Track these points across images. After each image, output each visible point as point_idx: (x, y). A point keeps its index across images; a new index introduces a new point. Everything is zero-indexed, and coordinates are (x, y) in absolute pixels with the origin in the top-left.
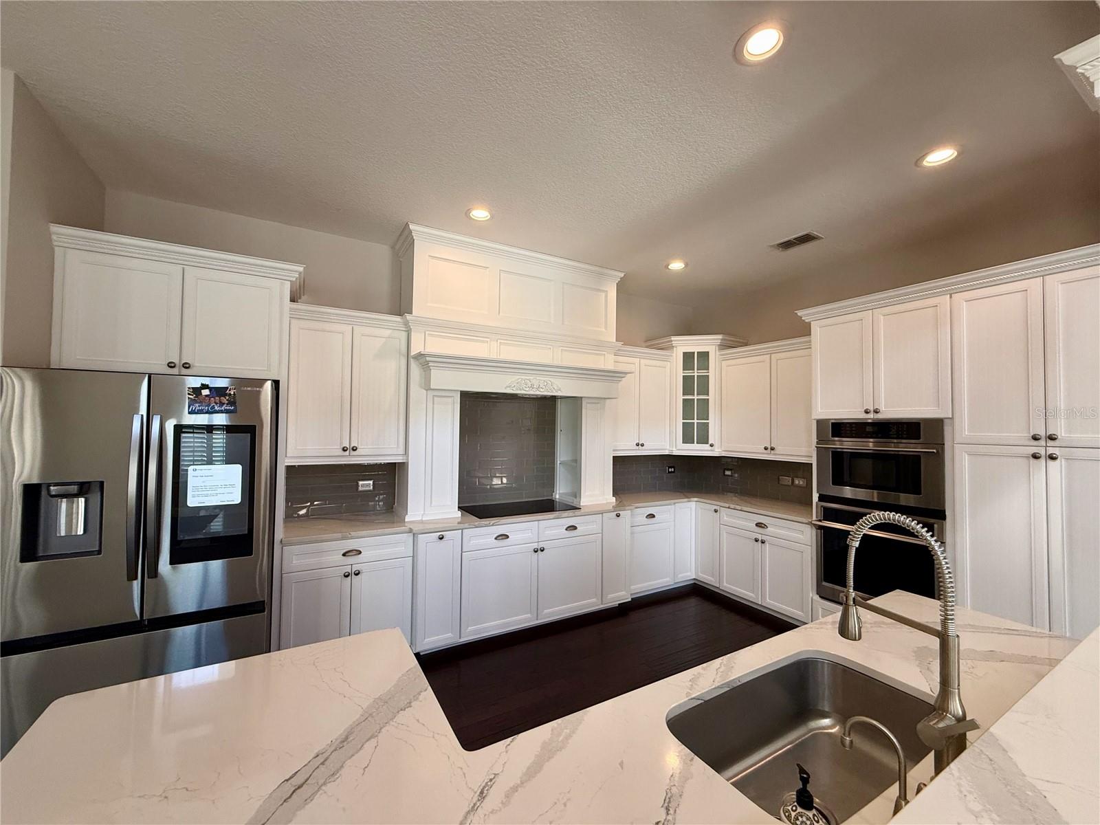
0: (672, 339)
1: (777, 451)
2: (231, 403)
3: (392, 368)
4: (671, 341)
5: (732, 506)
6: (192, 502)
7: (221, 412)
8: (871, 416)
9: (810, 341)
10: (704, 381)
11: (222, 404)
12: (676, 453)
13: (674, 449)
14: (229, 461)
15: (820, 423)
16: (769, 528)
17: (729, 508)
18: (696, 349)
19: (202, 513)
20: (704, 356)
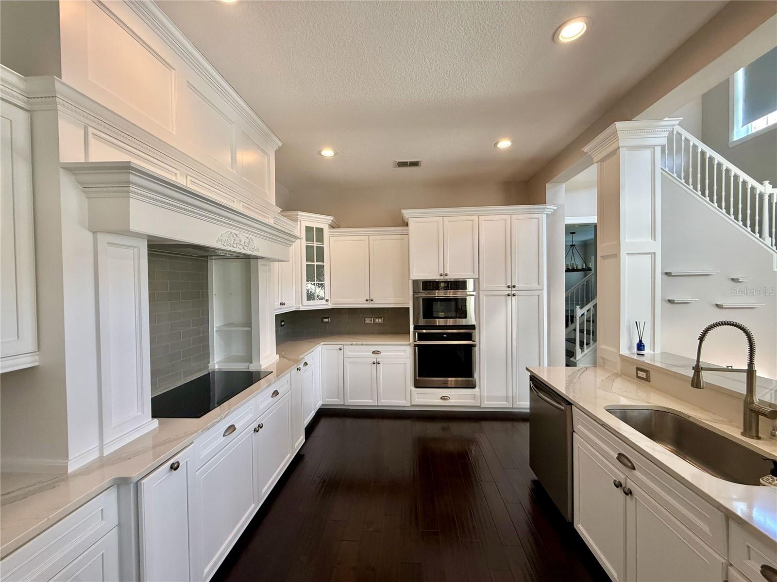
0: (299, 213)
1: (375, 301)
4: (298, 215)
5: (354, 343)
8: (442, 277)
9: (408, 230)
10: (320, 251)
12: (302, 309)
13: (300, 306)
15: (415, 282)
16: (382, 353)
17: (352, 345)
18: (315, 225)
20: (320, 231)
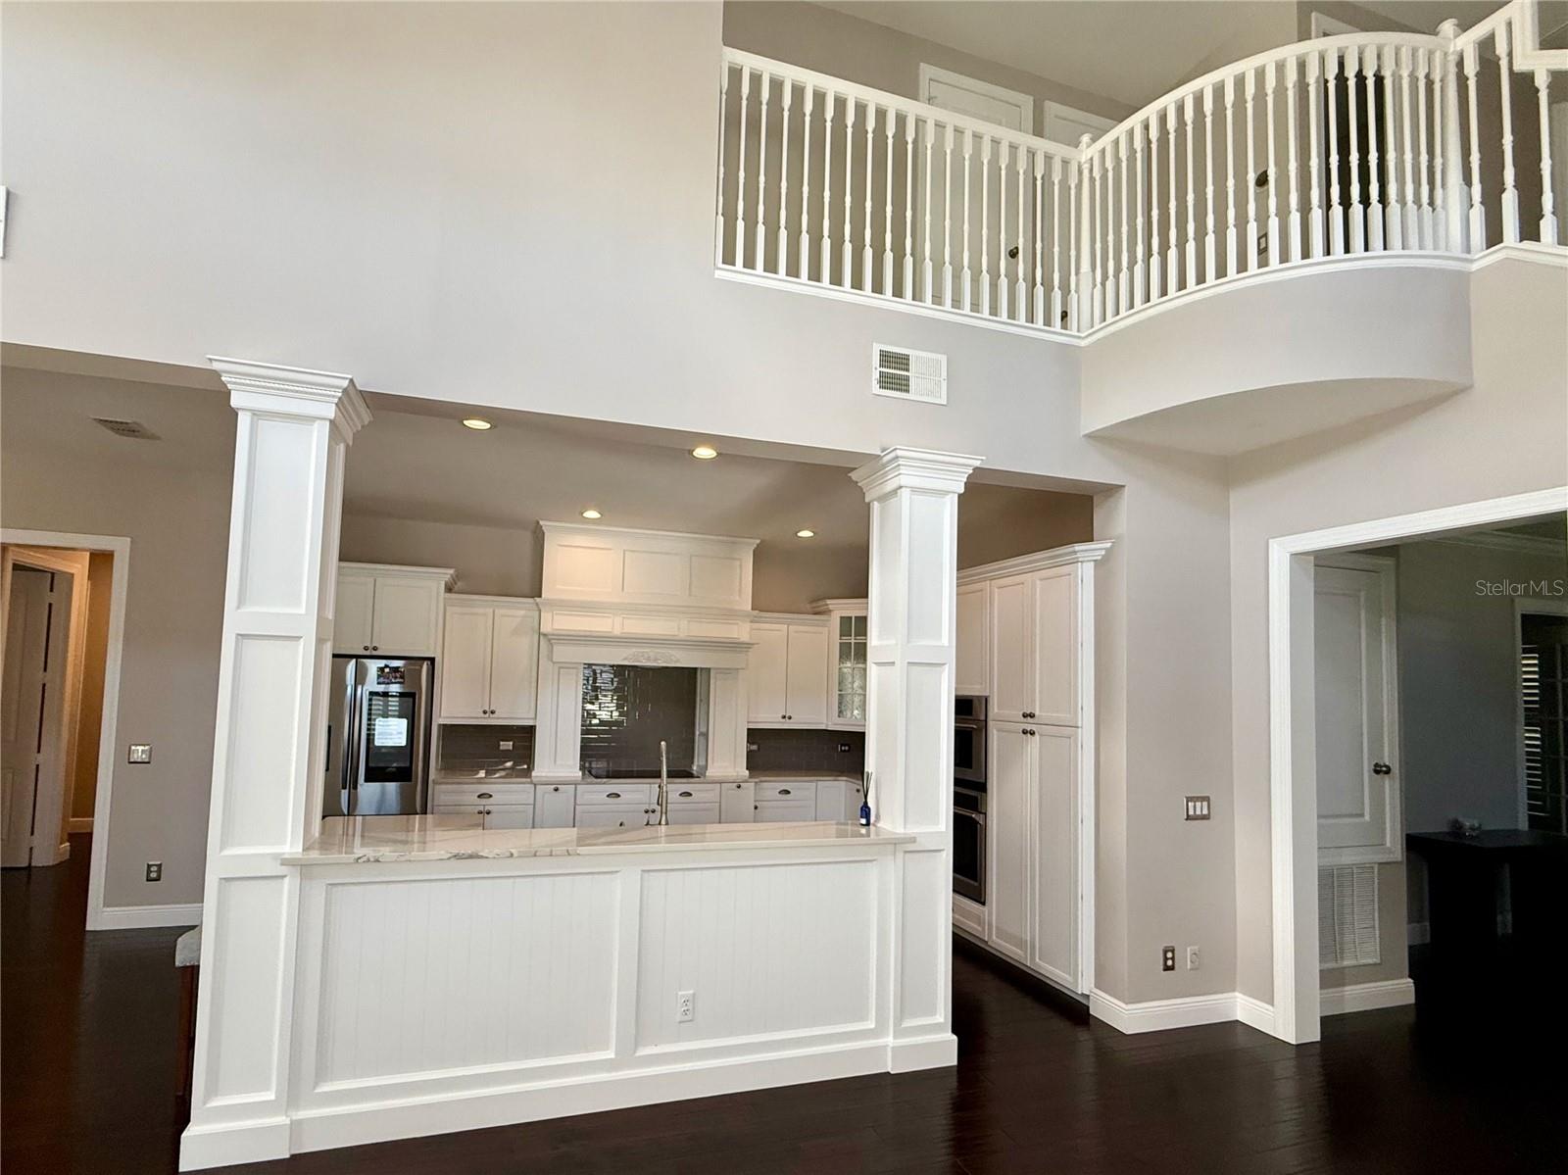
0: (829, 602)
2: (402, 677)
3: (525, 644)
4: (827, 605)
6: (378, 742)
7: (395, 683)
10: (862, 648)
11: (396, 678)
14: (400, 717)
18: (853, 614)
19: (383, 750)
